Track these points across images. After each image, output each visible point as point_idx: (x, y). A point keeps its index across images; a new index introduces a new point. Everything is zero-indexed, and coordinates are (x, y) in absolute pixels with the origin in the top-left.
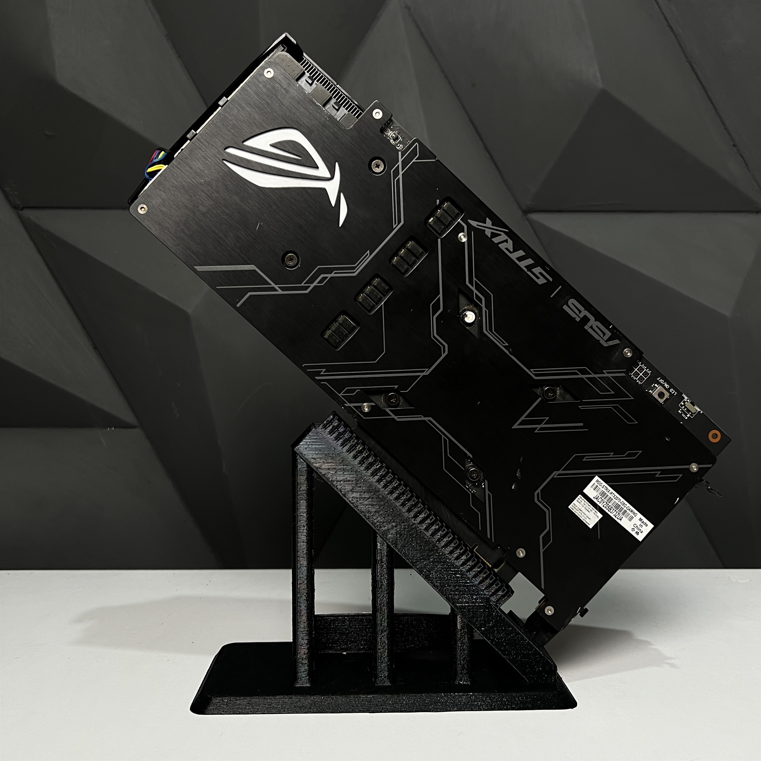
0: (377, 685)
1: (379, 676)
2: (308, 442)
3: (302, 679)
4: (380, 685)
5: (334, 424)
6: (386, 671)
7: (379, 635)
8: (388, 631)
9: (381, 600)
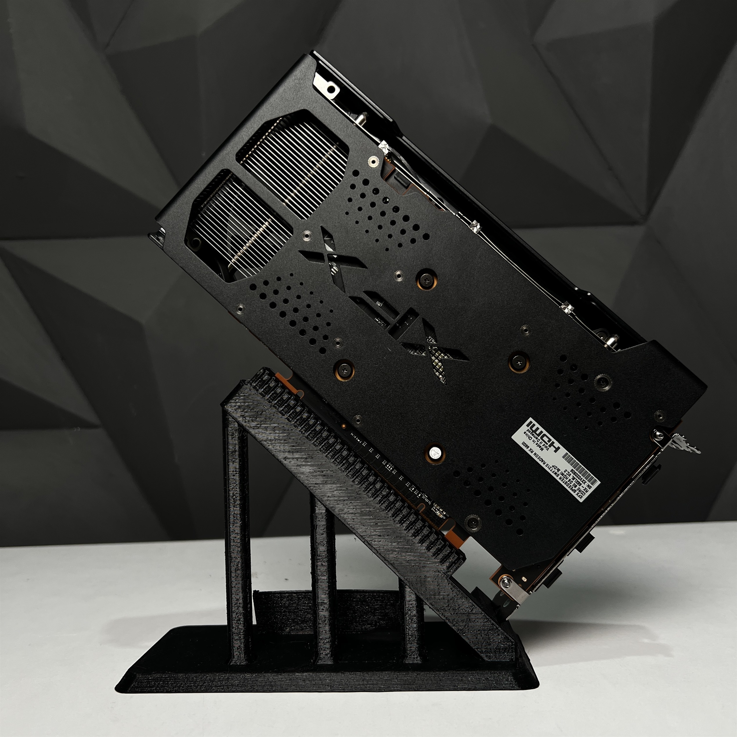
0: (318, 663)
1: (320, 654)
2: (237, 399)
3: (236, 657)
4: (322, 663)
5: (264, 379)
6: (327, 648)
7: (319, 608)
8: (329, 604)
9: (319, 569)
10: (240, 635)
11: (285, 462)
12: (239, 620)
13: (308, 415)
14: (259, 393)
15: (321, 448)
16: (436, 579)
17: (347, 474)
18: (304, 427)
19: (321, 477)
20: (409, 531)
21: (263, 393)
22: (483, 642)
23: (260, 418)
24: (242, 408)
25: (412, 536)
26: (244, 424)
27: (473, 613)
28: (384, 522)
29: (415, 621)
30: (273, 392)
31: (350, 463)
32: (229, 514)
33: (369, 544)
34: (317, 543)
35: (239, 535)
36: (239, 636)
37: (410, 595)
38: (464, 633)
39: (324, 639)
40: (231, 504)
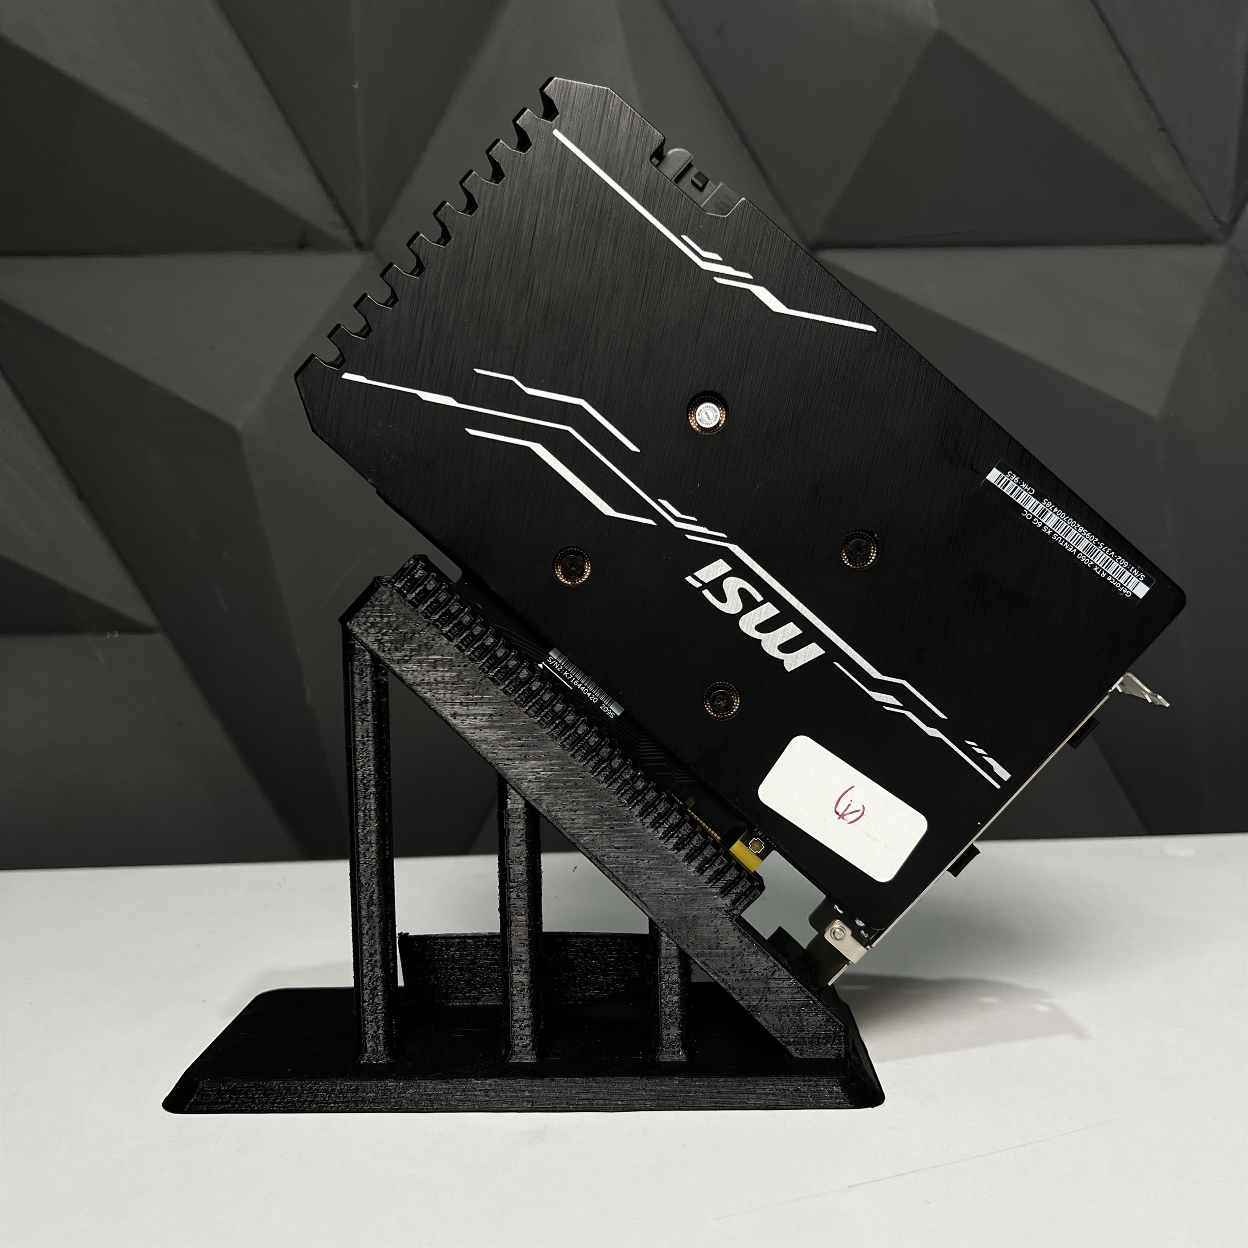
0: (510, 1061)
1: (515, 1045)
2: (368, 611)
3: (369, 1050)
4: (517, 1060)
5: (416, 576)
6: (526, 1036)
7: (512, 969)
8: (530, 962)
9: (513, 904)
10: (377, 1013)
11: (454, 722)
12: (375, 988)
13: (494, 641)
14: (408, 601)
15: (516, 698)
16: (712, 921)
17: (561, 743)
18: (487, 661)
19: (518, 748)
20: (667, 840)
21: (414, 600)
22: (792, 1026)
23: (411, 644)
24: (378, 627)
25: (673, 849)
26: (382, 655)
27: (774, 978)
28: (625, 824)
29: (676, 991)
30: (432, 600)
31: (567, 725)
32: (356, 810)
33: (599, 861)
34: (509, 859)
35: (374, 845)
36: (376, 1015)
37: (668, 948)
38: (759, 1011)
39: (521, 1021)
40: (359, 792)
